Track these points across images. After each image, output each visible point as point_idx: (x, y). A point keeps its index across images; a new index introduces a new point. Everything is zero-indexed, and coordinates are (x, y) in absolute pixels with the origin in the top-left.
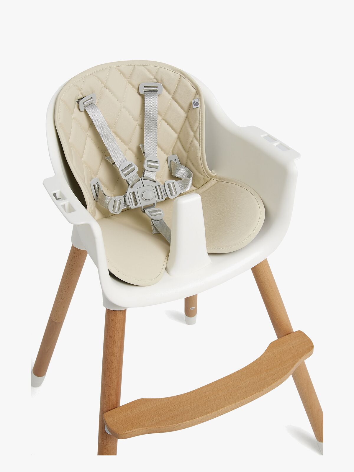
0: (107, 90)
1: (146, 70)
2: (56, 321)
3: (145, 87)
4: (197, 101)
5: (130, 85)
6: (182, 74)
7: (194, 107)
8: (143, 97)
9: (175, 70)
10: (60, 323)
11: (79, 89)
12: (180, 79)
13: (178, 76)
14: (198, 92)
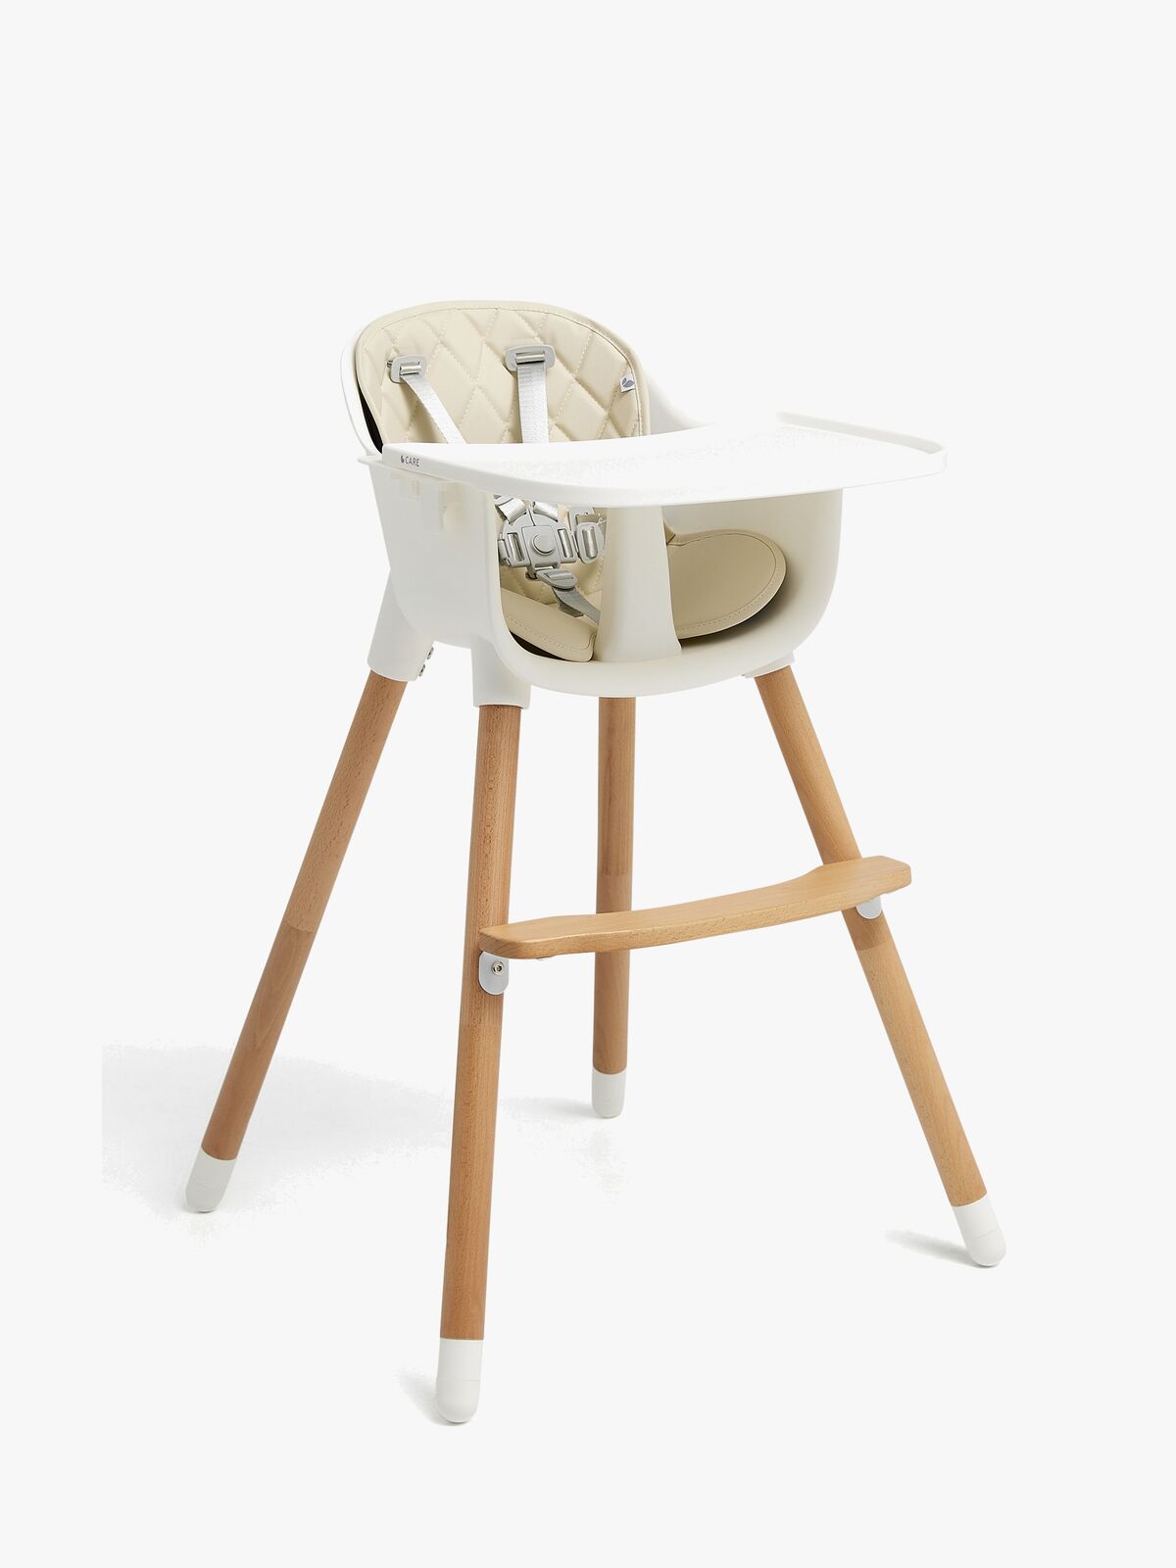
0: (445, 350)
1: (520, 318)
2: (300, 928)
3: (517, 354)
4: (630, 378)
5: (489, 349)
6: (596, 327)
7: (624, 389)
8: (514, 374)
9: (581, 321)
10: (309, 933)
11: (393, 340)
12: (592, 338)
13: (586, 331)
14: (631, 361)
